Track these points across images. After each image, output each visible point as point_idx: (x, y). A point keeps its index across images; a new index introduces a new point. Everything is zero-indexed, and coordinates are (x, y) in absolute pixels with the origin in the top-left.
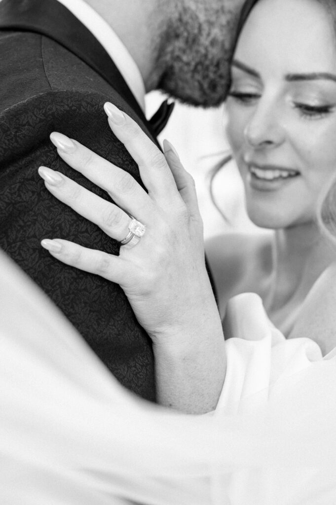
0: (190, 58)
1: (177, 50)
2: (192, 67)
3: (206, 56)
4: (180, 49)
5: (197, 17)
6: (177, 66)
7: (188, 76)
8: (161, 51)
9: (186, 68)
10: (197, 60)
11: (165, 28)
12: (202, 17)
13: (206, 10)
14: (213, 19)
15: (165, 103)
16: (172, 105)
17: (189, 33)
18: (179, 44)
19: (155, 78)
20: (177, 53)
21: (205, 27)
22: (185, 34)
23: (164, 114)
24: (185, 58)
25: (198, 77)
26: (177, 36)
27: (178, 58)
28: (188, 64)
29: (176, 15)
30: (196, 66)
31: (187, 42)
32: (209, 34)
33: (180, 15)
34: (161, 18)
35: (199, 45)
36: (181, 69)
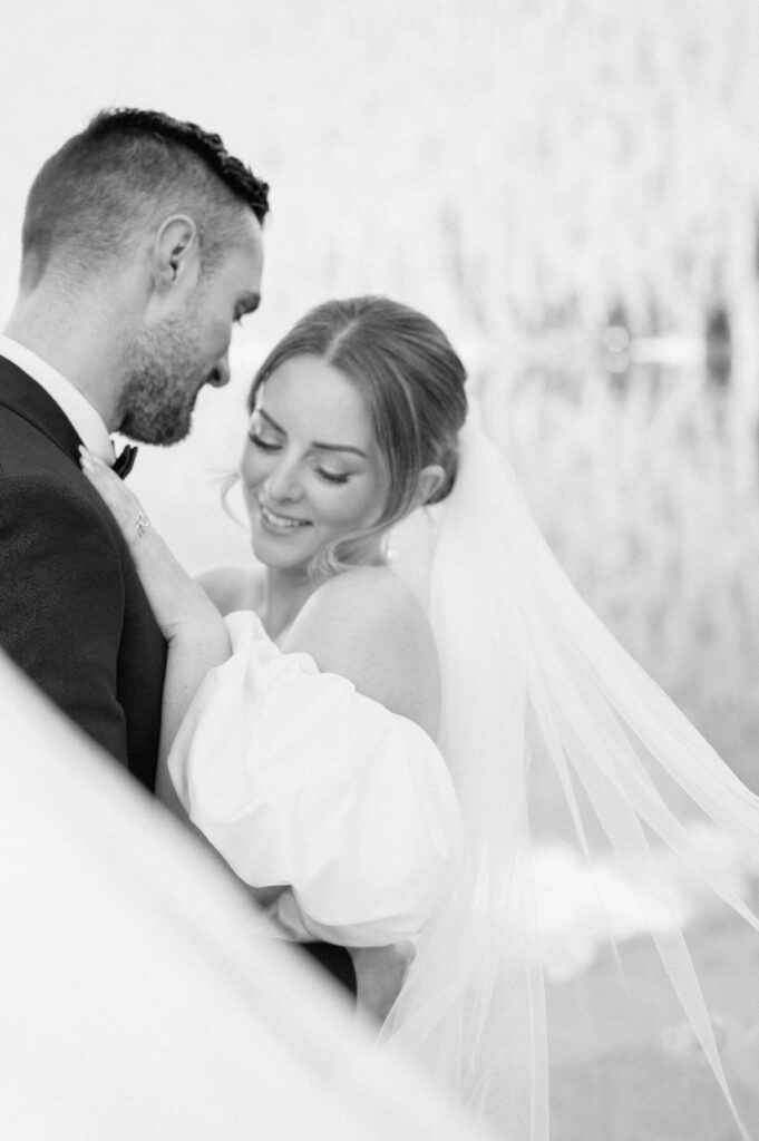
0: (152, 410)
1: (139, 401)
2: (152, 418)
3: (168, 407)
4: (143, 401)
5: (164, 373)
6: (137, 415)
7: (148, 424)
8: (124, 399)
9: (145, 419)
10: (159, 410)
11: (128, 379)
12: (169, 372)
13: (174, 365)
14: (179, 373)
15: (127, 447)
16: (135, 450)
17: (154, 386)
18: (143, 395)
19: (118, 423)
20: (139, 404)
21: (171, 381)
22: (151, 387)
23: (128, 459)
24: (147, 410)
25: (158, 426)
26: (142, 388)
27: (140, 409)
28: (149, 415)
29: (143, 369)
30: (156, 418)
31: (151, 393)
32: (174, 387)
33: (147, 368)
34: (125, 369)
35: (163, 397)
36: (141, 419)
